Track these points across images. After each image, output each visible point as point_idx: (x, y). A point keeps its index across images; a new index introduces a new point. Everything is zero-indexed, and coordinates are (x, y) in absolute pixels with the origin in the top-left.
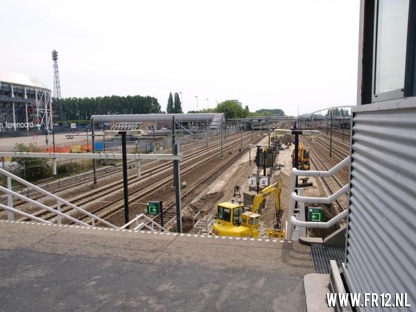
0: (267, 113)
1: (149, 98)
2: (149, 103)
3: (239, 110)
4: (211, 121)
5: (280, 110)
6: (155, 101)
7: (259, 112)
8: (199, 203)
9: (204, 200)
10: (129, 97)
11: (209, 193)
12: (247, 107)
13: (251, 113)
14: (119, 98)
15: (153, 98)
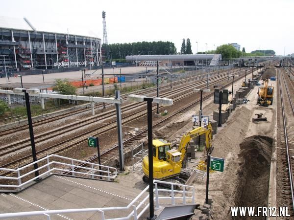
0: (259, 53)
1: (168, 43)
2: (168, 47)
3: (234, 52)
4: (210, 60)
5: (272, 51)
6: (173, 45)
7: (253, 52)
8: (164, 130)
9: (170, 127)
10: (154, 42)
11: (178, 121)
12: (244, 49)
13: (248, 54)
14: (147, 43)
15: (171, 43)
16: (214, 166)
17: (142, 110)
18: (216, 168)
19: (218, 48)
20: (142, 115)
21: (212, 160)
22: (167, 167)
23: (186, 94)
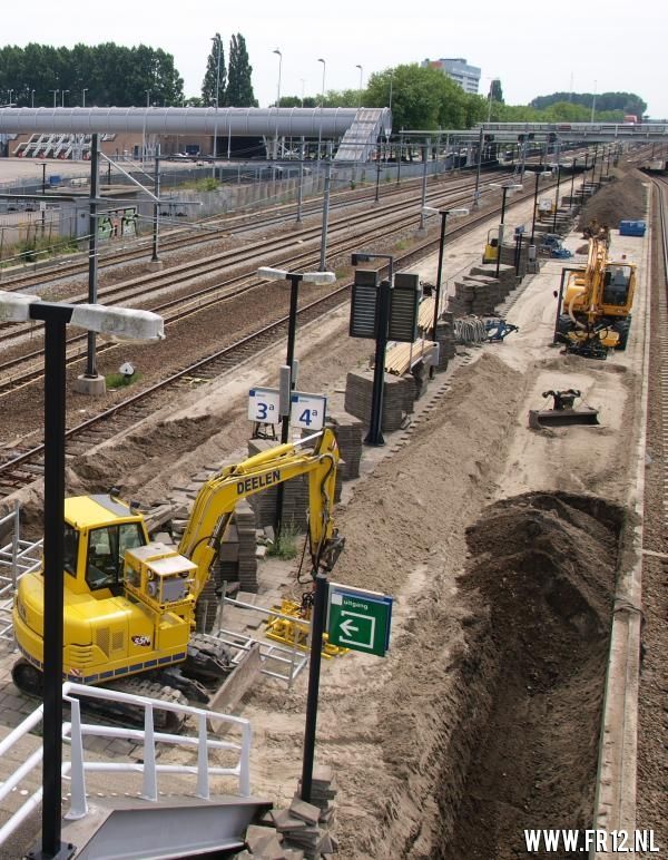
0: (570, 106)
1: (145, 55)
2: (146, 72)
3: (450, 99)
4: (335, 135)
5: (634, 97)
6: (166, 62)
7: (540, 103)
8: (119, 456)
9: (143, 441)
10: (80, 50)
11: (180, 416)
12: (496, 88)
13: (513, 110)
14: (48, 51)
15: (161, 54)
16: (345, 626)
17: (22, 355)
18: (355, 636)
19: (374, 81)
20: (19, 382)
21: (336, 599)
22: (128, 622)
23: (223, 292)
